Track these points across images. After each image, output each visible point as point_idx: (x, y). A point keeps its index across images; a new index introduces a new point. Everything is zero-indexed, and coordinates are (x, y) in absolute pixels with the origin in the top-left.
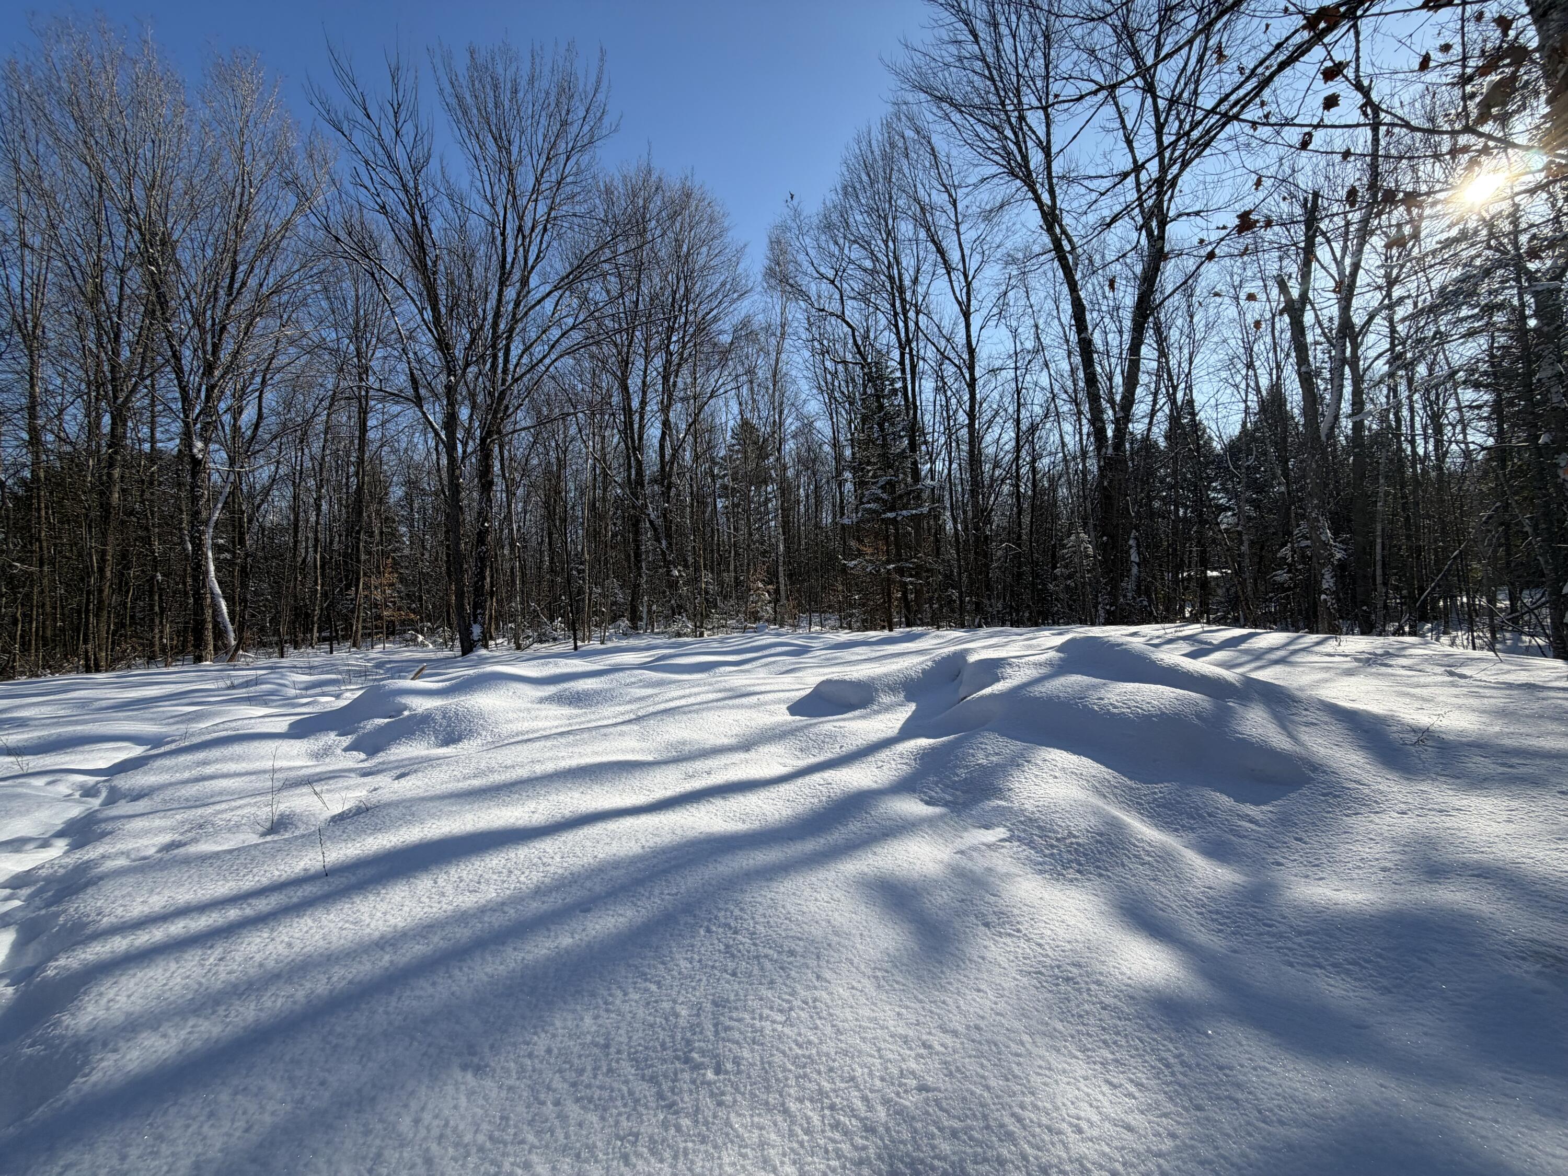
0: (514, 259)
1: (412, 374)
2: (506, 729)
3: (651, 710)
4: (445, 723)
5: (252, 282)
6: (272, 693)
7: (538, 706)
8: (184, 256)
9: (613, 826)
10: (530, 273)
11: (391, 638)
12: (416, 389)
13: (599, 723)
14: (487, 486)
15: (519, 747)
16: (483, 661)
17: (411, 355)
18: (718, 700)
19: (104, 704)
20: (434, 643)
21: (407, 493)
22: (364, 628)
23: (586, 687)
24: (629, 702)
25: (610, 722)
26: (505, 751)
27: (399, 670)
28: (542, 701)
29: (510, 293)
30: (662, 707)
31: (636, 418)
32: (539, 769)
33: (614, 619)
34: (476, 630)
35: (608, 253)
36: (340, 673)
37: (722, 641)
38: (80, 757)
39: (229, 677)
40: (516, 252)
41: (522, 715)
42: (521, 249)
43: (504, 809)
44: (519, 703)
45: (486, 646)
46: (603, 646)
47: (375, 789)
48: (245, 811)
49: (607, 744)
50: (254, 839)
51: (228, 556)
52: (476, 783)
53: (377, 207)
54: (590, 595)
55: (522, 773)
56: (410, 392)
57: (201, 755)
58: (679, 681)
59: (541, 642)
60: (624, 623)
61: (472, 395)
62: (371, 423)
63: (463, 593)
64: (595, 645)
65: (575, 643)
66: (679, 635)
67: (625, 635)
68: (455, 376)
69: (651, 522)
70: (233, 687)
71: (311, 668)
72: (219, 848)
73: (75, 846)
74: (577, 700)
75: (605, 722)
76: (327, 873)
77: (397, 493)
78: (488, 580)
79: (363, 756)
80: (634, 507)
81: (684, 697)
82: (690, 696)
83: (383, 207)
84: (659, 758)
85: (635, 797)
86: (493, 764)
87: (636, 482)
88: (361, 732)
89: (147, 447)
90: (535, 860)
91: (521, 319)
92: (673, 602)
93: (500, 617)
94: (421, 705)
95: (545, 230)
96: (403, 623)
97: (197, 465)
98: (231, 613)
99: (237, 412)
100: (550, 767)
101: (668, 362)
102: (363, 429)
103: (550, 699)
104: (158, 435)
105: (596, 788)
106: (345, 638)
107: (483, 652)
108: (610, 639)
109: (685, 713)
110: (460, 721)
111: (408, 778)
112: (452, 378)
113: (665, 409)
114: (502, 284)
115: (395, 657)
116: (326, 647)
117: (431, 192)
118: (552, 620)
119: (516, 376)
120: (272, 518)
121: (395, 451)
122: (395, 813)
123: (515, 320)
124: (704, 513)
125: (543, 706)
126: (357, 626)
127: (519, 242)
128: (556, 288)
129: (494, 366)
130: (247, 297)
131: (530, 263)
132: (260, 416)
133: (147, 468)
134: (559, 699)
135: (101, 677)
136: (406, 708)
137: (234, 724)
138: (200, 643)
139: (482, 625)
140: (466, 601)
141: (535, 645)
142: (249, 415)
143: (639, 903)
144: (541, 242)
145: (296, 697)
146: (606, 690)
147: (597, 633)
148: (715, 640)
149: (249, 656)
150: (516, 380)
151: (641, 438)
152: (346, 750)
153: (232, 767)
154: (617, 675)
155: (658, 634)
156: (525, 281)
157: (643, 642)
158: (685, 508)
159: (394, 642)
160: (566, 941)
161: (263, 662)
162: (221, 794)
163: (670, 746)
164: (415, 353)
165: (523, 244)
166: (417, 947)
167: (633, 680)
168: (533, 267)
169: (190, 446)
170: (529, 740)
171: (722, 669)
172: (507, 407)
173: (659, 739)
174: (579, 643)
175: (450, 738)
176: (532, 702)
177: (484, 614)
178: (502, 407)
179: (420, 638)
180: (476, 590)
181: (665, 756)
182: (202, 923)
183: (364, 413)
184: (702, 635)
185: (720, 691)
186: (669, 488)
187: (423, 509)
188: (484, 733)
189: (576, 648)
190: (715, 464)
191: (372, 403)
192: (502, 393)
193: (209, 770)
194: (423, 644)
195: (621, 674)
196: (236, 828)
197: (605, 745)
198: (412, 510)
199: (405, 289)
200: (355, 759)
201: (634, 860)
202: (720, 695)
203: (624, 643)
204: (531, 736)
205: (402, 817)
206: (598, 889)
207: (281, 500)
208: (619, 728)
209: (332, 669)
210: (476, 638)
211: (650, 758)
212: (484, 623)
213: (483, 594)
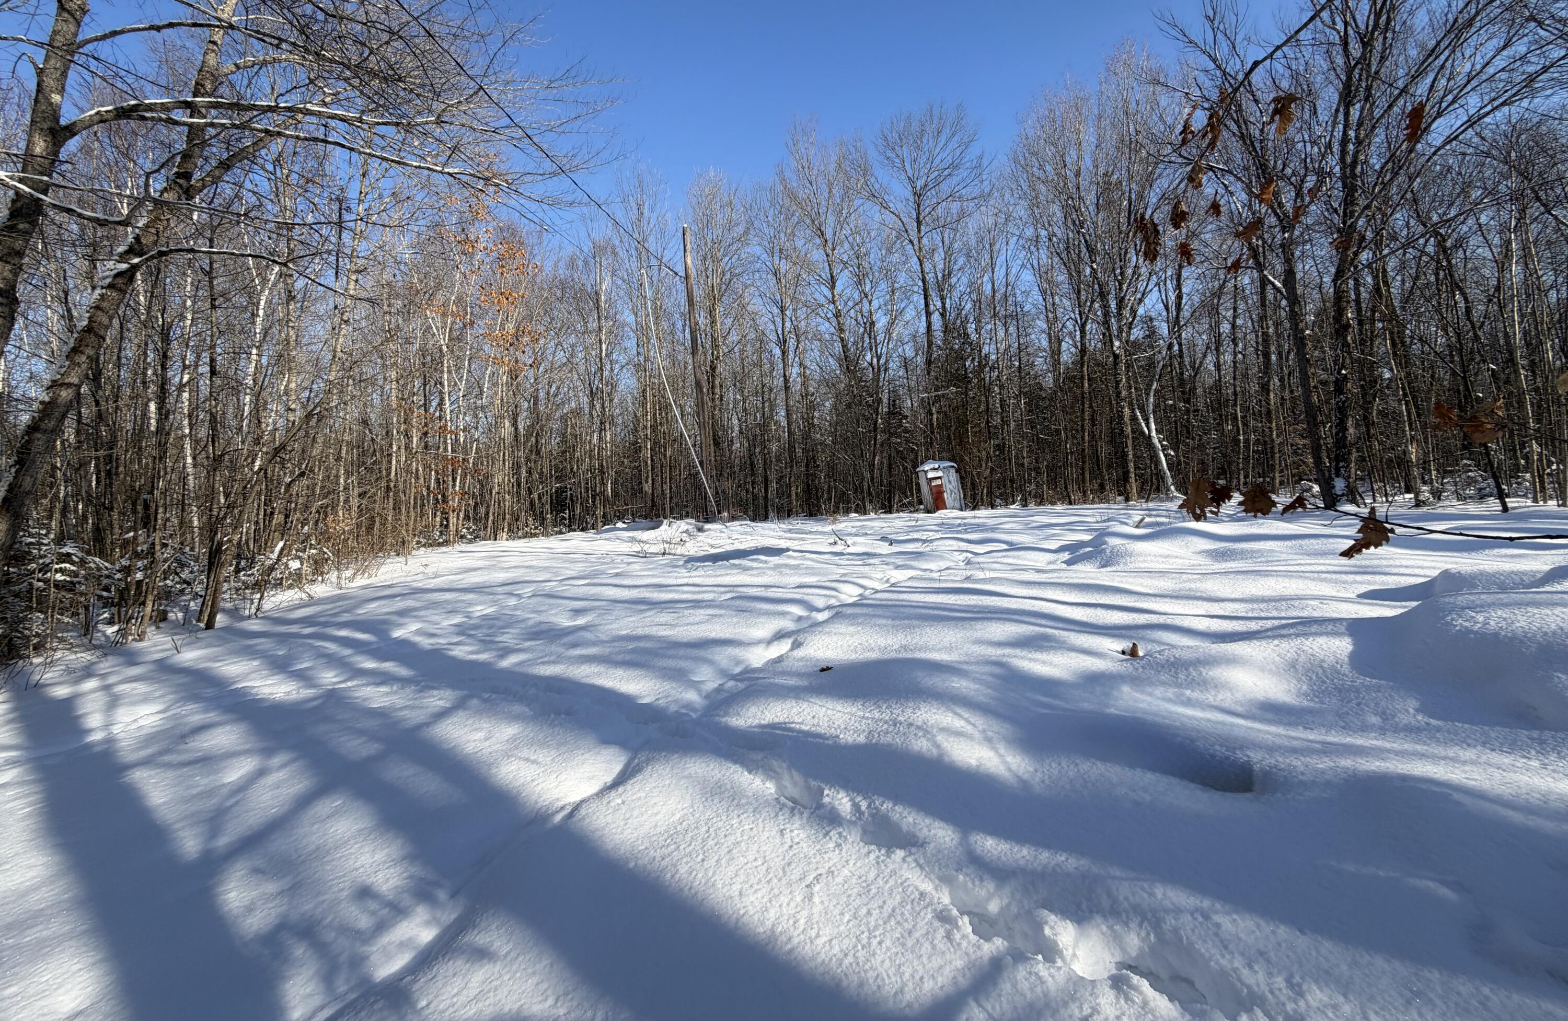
14: (1339, 329)
34: (1339, 485)
78: (1351, 430)
139: (1347, 479)
140: (1324, 454)
177: (1348, 467)
180: (1337, 441)
210: (1343, 493)
212: (1349, 477)
213: (1345, 446)
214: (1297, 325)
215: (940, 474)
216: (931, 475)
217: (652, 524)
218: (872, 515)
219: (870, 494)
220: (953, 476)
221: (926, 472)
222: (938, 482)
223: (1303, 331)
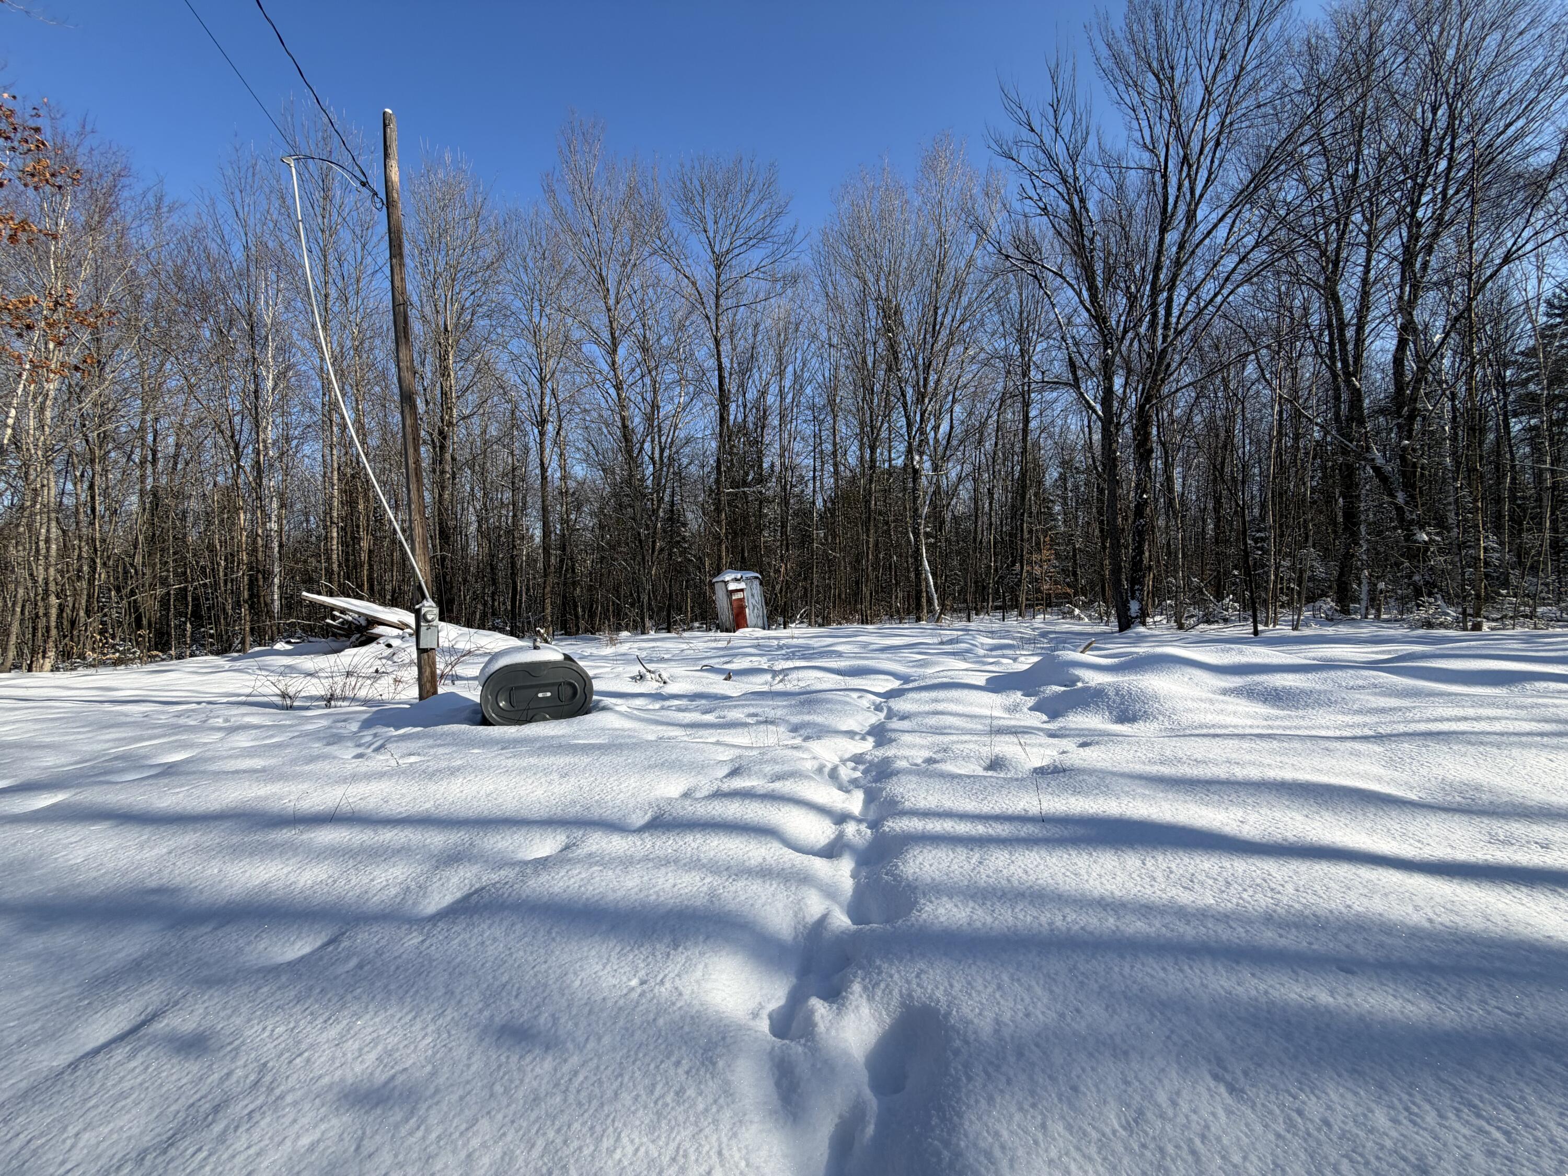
0: (1177, 197)
1: (1070, 358)
2: (1186, 719)
3: (1401, 728)
4: (1118, 700)
5: (947, 321)
6: (968, 651)
7: (1222, 697)
8: (907, 319)
9: (1367, 873)
10: (1197, 205)
11: (1049, 610)
12: (1074, 373)
13: (1314, 733)
14: (1143, 453)
15: (1206, 741)
16: (1141, 639)
17: (1070, 341)
18: (1542, 734)
19: (875, 647)
20: (1090, 617)
21: (1061, 474)
22: (1027, 599)
23: (1287, 684)
24: (1360, 712)
25: (1330, 733)
26: (1192, 742)
27: (1064, 640)
28: (1225, 692)
29: (1172, 237)
30: (1423, 727)
31: (1350, 333)
32: (1240, 773)
33: (1311, 599)
34: (1134, 607)
35: (1307, 131)
36: (1014, 638)
37: (1529, 639)
38: (869, 682)
39: (940, 635)
40: (1179, 189)
41: (1203, 705)
42: (1186, 183)
43: (1203, 807)
44: (1197, 693)
45: (1144, 624)
46: (1296, 633)
47: (1064, 752)
48: (971, 746)
49: (1334, 762)
50: (980, 772)
51: (933, 540)
52: (1166, 770)
53: (1039, 211)
54: (1277, 569)
55: (1221, 772)
56: (1067, 376)
57: (933, 694)
58: (1450, 694)
59: (1208, 622)
60: (1328, 604)
61: (1127, 362)
62: (1032, 414)
63: (1120, 568)
64: (1285, 630)
65: (1255, 627)
66: (1429, 625)
67: (1330, 620)
68: (1112, 348)
69: (1377, 470)
70: (942, 643)
71: (992, 632)
72: (959, 772)
73: (879, 744)
74: (1275, 697)
75: (1323, 733)
76: (1043, 820)
77: (1052, 474)
78: (1147, 554)
79: (1045, 718)
80: (1345, 452)
81: (1465, 719)
82: (1478, 719)
83: (1045, 209)
84: (1429, 800)
85: (1394, 843)
86: (1180, 754)
87: (1350, 419)
88: (1042, 696)
89: (886, 465)
90: (1259, 881)
91: (1185, 262)
92: (1416, 578)
93: (1159, 593)
94: (1095, 679)
95: (1218, 144)
96: (1057, 596)
97: (916, 472)
98: (935, 584)
99: (936, 428)
100: (1254, 773)
101: (1414, 238)
102: (1026, 420)
103: (1237, 692)
104: (893, 456)
105: (1327, 815)
106: (1012, 608)
107: (1141, 629)
108: (1307, 625)
109: (1469, 743)
110: (1134, 701)
111: (1092, 748)
112: (1109, 351)
113: (1406, 307)
114: (1163, 231)
115: (1057, 628)
116: (999, 615)
117: (1089, 170)
118: (1219, 597)
119: (1180, 327)
120: (961, 509)
121: (1051, 436)
122: (1091, 780)
123: (1178, 264)
124: (1481, 443)
125: (1226, 698)
126: (1022, 598)
127: (1184, 175)
128: (1232, 207)
129: (1153, 325)
130: (944, 334)
131: (1198, 193)
132: (952, 427)
133: (888, 480)
134: (1250, 693)
135: (870, 627)
136: (1079, 679)
137: (949, 673)
138: (919, 607)
139: (1140, 601)
140: (1124, 576)
141: (1201, 626)
142: (944, 427)
143: (1440, 998)
144: (1212, 162)
145: (984, 656)
146: (1320, 692)
147: (1286, 615)
148: (1512, 638)
149: (947, 620)
150: (1179, 333)
151: (1358, 357)
152: (1031, 709)
153: (952, 707)
154: (1332, 674)
155: (1387, 621)
156: (1191, 217)
157: (1366, 631)
158: (1440, 443)
159: (1051, 614)
160: (1324, 998)
161: (958, 625)
162: (950, 727)
163: (1446, 786)
164: (1073, 337)
165: (1188, 175)
166: (1139, 924)
167: (1361, 682)
168: (1201, 196)
169: (912, 459)
170: (1218, 736)
171: (1541, 685)
172: (1169, 365)
173: (1424, 771)
174: (1260, 627)
175: (1125, 717)
176: (1214, 692)
177: (1142, 590)
178: (1163, 367)
179: (1077, 611)
180: (1135, 564)
181: (1439, 798)
182: (963, 828)
183: (1026, 404)
184: (1477, 627)
185: (1546, 721)
186: (1411, 418)
187: (1076, 488)
188: (1161, 718)
189: (1256, 632)
190: (1506, 365)
191: (1033, 395)
192: (1164, 351)
193: (940, 707)
194: (1080, 618)
195: (1340, 673)
196: (966, 758)
197: (1329, 762)
198: (1066, 489)
199: (1064, 278)
200: (1037, 719)
201: (1415, 934)
202: (1548, 727)
203: (1330, 631)
204: (1219, 731)
205: (1098, 787)
206: (1361, 950)
207: (964, 493)
208: (1349, 745)
209: (1006, 634)
210: (1134, 615)
211: (1412, 796)
212: (1142, 599)
213: (1141, 570)
214: (1110, 445)
215: (742, 585)
216: (732, 586)
217: (335, 645)
218: (652, 634)
219: (650, 608)
220: (757, 588)
221: (726, 583)
222: (739, 595)
223: (1115, 452)
